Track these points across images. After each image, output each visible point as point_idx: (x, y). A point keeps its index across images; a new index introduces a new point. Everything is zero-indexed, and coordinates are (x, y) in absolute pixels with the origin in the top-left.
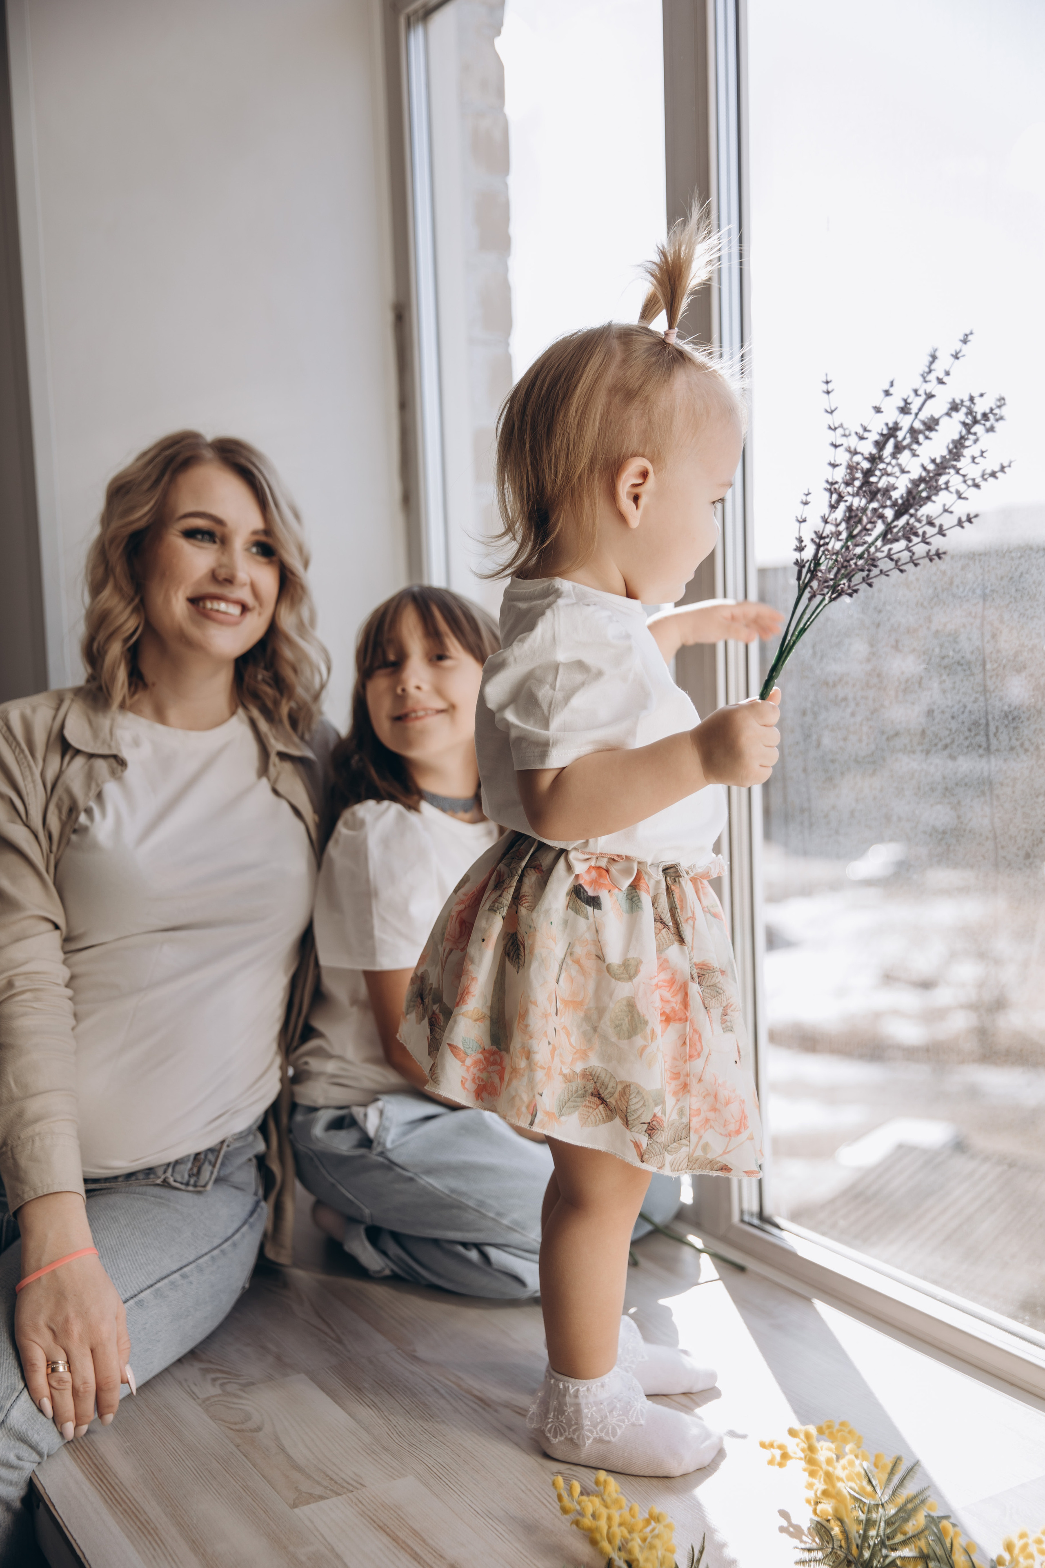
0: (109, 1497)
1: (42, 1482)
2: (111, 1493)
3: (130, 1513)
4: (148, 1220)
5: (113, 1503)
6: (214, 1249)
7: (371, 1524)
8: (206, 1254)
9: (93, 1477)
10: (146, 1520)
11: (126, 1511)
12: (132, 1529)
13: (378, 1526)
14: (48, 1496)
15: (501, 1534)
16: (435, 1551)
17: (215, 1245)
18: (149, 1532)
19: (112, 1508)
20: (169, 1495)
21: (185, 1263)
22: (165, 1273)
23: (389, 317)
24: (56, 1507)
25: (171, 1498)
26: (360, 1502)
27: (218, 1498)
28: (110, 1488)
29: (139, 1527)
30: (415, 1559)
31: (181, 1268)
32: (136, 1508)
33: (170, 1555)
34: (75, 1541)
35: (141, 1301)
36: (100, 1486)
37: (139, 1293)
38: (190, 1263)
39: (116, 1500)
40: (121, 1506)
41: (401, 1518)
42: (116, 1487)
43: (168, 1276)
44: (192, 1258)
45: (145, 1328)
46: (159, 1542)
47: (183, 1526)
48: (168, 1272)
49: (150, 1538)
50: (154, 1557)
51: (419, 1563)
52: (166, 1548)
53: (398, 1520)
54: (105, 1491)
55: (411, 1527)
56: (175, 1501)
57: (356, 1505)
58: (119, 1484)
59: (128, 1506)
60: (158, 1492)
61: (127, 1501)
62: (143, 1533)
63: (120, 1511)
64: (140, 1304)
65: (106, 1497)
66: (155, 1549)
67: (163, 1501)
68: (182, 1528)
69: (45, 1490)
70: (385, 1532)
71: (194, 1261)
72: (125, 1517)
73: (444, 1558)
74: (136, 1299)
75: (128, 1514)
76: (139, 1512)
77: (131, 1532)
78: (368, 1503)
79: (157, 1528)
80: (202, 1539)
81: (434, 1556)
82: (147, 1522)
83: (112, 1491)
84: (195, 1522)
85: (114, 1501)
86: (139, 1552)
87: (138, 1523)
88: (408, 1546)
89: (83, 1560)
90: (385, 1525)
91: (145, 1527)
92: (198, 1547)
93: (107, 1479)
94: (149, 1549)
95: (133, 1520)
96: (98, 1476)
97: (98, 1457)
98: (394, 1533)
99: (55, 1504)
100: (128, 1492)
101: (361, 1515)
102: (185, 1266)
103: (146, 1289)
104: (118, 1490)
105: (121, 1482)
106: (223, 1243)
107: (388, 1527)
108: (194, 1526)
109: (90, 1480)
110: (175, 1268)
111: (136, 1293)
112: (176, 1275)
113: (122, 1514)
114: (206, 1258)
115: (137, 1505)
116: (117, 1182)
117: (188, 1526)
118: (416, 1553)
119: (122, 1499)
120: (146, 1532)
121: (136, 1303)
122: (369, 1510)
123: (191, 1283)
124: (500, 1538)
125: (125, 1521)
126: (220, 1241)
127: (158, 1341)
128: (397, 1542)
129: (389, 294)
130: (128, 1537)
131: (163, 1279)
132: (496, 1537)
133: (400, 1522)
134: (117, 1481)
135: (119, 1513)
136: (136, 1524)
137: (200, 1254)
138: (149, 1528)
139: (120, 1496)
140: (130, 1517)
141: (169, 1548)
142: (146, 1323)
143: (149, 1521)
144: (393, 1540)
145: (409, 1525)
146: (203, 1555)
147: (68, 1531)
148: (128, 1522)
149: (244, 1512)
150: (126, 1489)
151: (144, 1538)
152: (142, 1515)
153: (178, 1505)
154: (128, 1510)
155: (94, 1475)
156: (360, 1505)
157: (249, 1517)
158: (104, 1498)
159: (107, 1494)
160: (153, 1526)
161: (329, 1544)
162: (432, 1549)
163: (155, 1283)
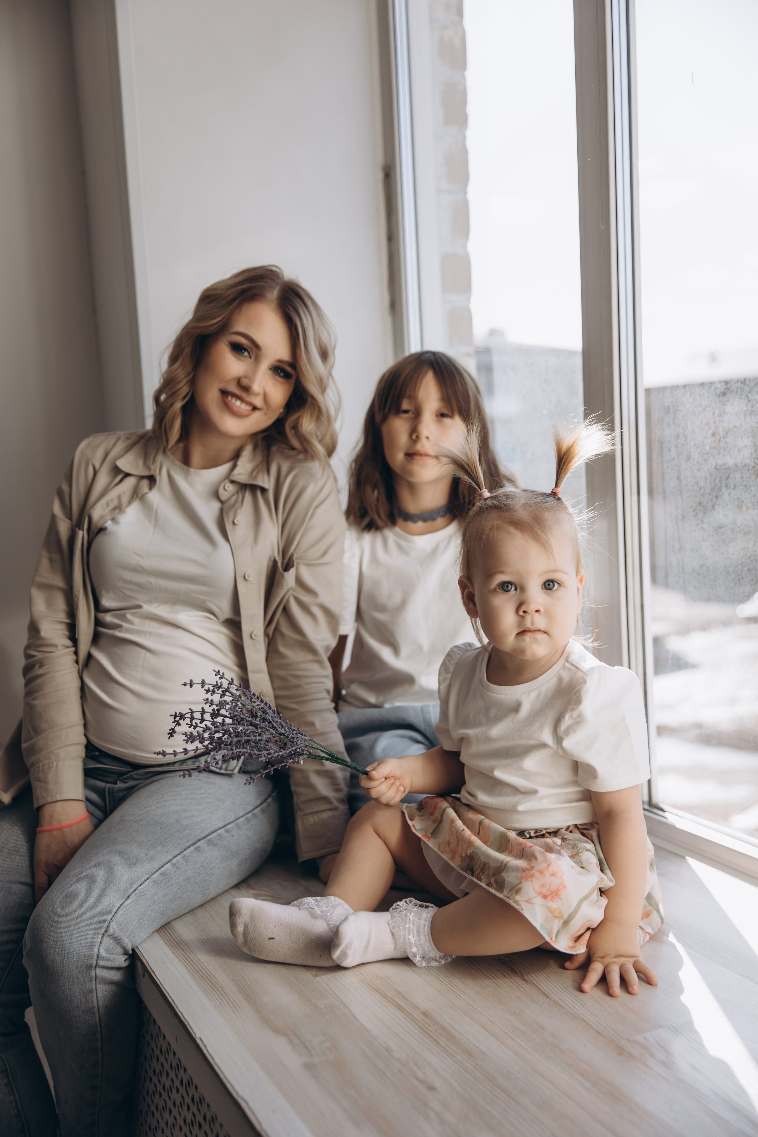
0: (191, 968)
1: (146, 958)
2: (192, 966)
3: (205, 978)
4: (201, 794)
5: (194, 972)
6: (248, 813)
7: (368, 987)
8: (242, 816)
9: (181, 957)
10: (215, 982)
11: (202, 977)
12: (206, 987)
13: (374, 988)
14: (150, 967)
15: (458, 995)
16: (412, 1004)
17: (248, 810)
18: (218, 989)
19: (193, 975)
20: (231, 967)
21: (227, 822)
22: (214, 829)
23: (380, 175)
24: (156, 973)
25: (233, 969)
26: (361, 974)
27: (264, 970)
28: (192, 963)
29: (211, 986)
30: (399, 1009)
31: (225, 826)
32: (209, 975)
33: (232, 1003)
34: (168, 993)
35: (199, 847)
36: (185, 961)
37: (197, 842)
38: (232, 822)
39: (196, 970)
40: (199, 973)
41: (389, 984)
42: (196, 963)
43: (216, 831)
44: (232, 819)
45: (203, 866)
46: (225, 995)
47: (241, 986)
48: (216, 828)
49: (218, 992)
50: (221, 1004)
51: (401, 1011)
52: (229, 999)
53: (387, 985)
54: (188, 965)
55: (396, 990)
56: (236, 971)
57: (358, 976)
58: (198, 960)
59: (204, 974)
60: (224, 965)
61: (203, 971)
62: (214, 989)
63: (198, 976)
64: (198, 849)
65: (189, 968)
66: (221, 999)
67: (228, 971)
68: (240, 987)
69: (148, 963)
70: (378, 992)
71: (234, 821)
72: (201, 980)
73: (419, 1009)
74: (195, 846)
75: (204, 978)
76: (211, 977)
77: (205, 988)
78: (367, 975)
79: (223, 987)
80: (253, 994)
81: (411, 1007)
82: (217, 983)
83: (194, 965)
84: (249, 984)
85: (194, 970)
86: (210, 1001)
87: (210, 984)
88: (394, 1001)
89: (173, 1005)
90: (378, 988)
91: (215, 986)
92: (250, 998)
93: (189, 958)
94: (217, 999)
95: (207, 982)
96: (184, 956)
97: (184, 945)
98: (384, 993)
99: (155, 972)
100: (204, 965)
101: (362, 982)
102: (228, 825)
103: (201, 840)
104: (197, 964)
105: (199, 960)
106: (254, 809)
107: (380, 989)
108: (248, 986)
109: (178, 958)
110: (221, 825)
111: (195, 842)
112: (222, 831)
113: (200, 978)
114: (242, 819)
115: (209, 973)
116: (175, 766)
117: (244, 986)
118: (399, 1005)
119: (199, 969)
120: (215, 989)
121: (195, 849)
122: (367, 979)
123: (233, 836)
124: (457, 997)
125: (202, 983)
126: (252, 808)
127: (213, 875)
128: (386, 998)
129: (380, 160)
130: (204, 992)
131: (213, 833)
132: (455, 997)
133: (388, 986)
134: (196, 959)
135: (198, 978)
136: (209, 984)
137: (238, 816)
138: (218, 987)
139: (198, 968)
140: (205, 980)
141: (231, 998)
142: (203, 862)
143: (218, 982)
144: (384, 997)
145: (395, 989)
146: (254, 1003)
147: (164, 987)
148: (204, 983)
149: (282, 979)
150: (203, 964)
151: (214, 993)
152: (213, 979)
153: (237, 973)
154: (204, 976)
155: (181, 955)
156: (361, 976)
157: (285, 982)
158: (188, 969)
159: (189, 966)
160: (220, 985)
161: (340, 999)
162: (410, 1003)
163: (208, 836)
